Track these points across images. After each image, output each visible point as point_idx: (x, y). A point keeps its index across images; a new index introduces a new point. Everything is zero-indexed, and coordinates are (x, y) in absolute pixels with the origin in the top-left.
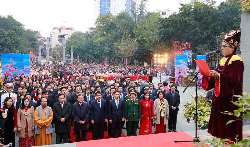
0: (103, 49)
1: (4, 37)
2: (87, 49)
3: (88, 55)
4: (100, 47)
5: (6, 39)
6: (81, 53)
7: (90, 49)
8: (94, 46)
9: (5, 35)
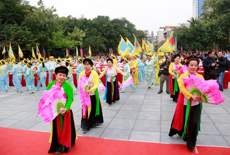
0: (214, 34)
1: (110, 29)
2: (193, 36)
3: (195, 43)
4: (210, 32)
5: (111, 31)
6: (186, 41)
7: (197, 36)
8: (202, 32)
9: (111, 27)
